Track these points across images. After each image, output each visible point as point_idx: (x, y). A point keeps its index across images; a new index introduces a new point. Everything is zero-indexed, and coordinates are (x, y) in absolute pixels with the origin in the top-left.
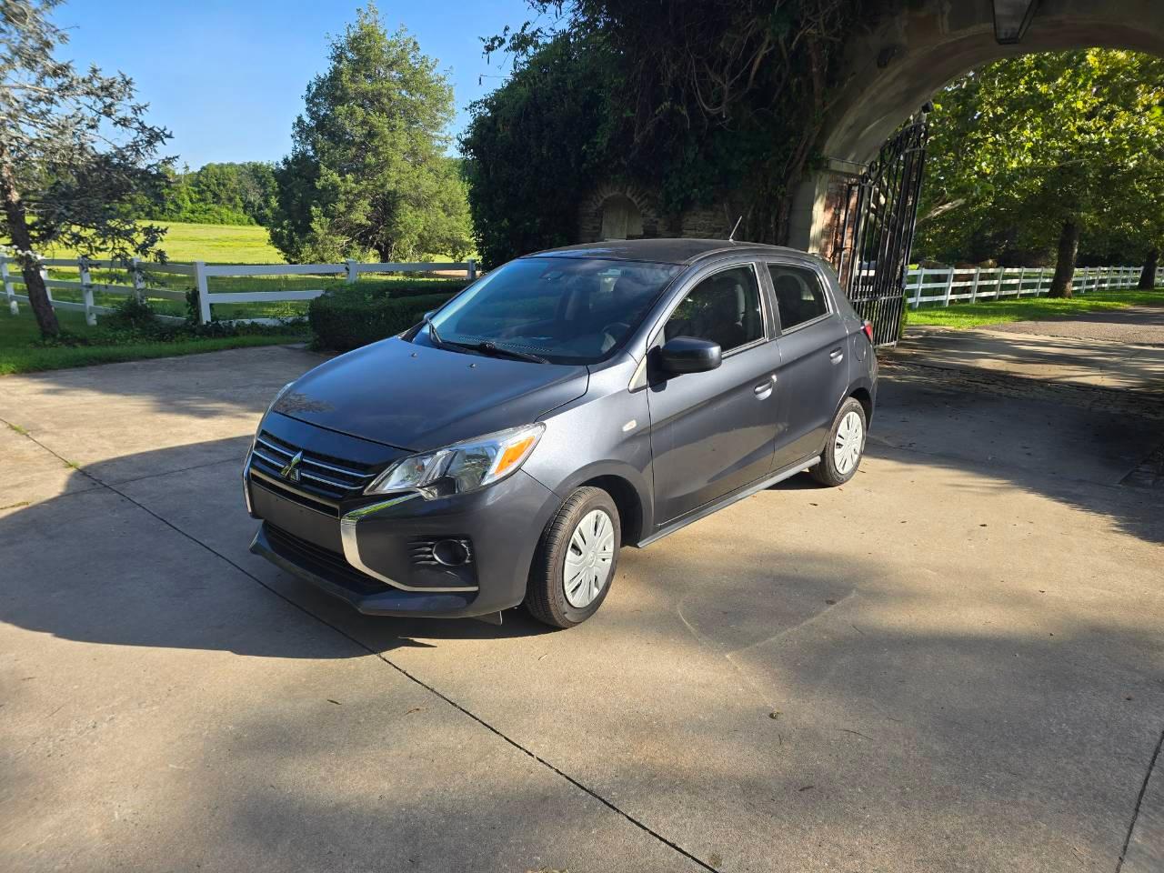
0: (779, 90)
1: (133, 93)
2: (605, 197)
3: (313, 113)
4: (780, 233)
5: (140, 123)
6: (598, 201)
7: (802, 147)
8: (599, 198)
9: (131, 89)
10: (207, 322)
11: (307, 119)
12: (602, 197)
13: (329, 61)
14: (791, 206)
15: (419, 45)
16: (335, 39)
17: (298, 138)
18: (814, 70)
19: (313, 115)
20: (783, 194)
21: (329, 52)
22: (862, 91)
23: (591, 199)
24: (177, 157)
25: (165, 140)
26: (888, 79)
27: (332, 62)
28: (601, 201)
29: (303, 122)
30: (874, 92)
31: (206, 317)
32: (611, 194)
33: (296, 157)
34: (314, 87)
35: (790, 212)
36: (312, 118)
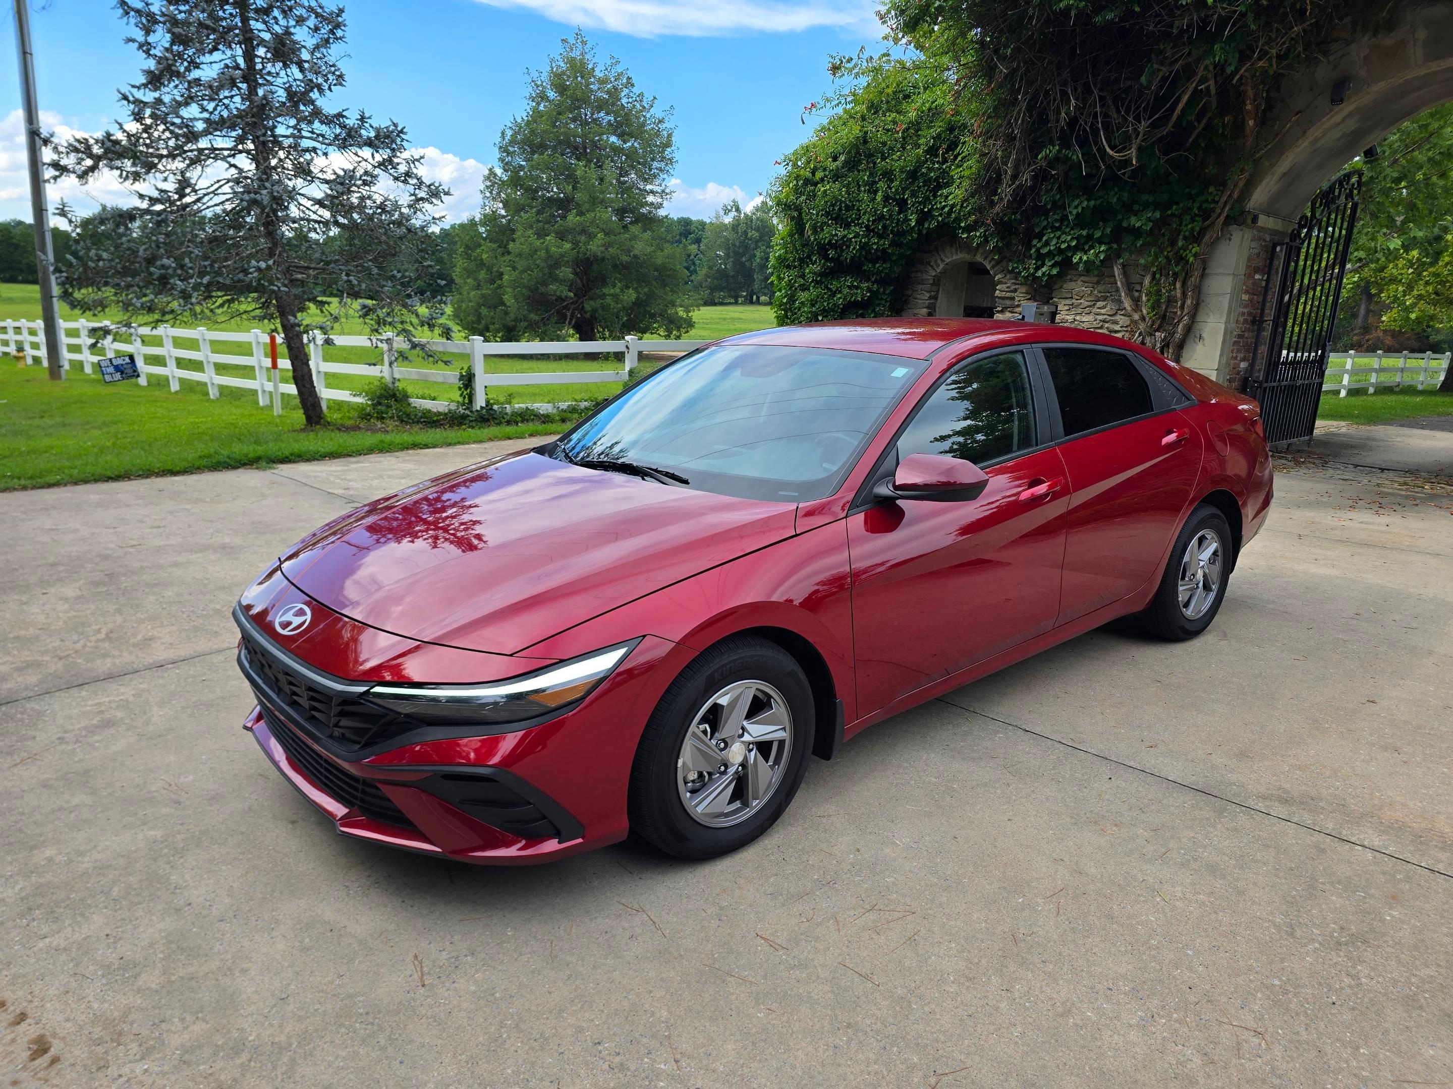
0: (1197, 131)
1: (405, 143)
2: (947, 261)
3: (507, 164)
4: (1189, 302)
5: (418, 179)
6: (938, 266)
7: (1224, 198)
8: (939, 262)
9: (403, 140)
10: (482, 407)
11: (499, 171)
12: (943, 261)
13: (527, 101)
14: (1204, 269)
15: (634, 81)
16: (535, 75)
17: (488, 194)
18: (1249, 107)
19: (506, 167)
20: (1196, 255)
21: (529, 90)
22: (1305, 132)
23: (929, 263)
24: (444, 217)
25: (444, 197)
26: (1338, 118)
27: (531, 103)
28: (942, 266)
29: (495, 175)
30: (1318, 133)
31: (480, 402)
32: (955, 257)
33: (485, 215)
34: (509, 133)
35: (1203, 276)
36: (505, 170)
